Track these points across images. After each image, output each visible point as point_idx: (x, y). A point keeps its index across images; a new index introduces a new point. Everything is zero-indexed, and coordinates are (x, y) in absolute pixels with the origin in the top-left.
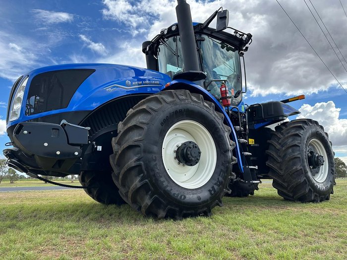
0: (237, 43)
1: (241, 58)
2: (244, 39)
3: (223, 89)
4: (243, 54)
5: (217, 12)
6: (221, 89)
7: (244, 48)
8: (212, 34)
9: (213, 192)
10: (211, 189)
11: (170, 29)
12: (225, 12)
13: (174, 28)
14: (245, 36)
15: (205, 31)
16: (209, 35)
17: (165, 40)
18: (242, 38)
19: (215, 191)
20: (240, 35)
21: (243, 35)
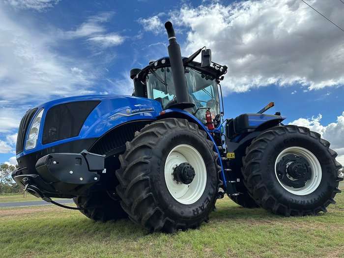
0: (215, 74)
1: (218, 85)
2: (221, 71)
3: (208, 116)
4: (219, 82)
5: (200, 50)
6: (206, 115)
7: (220, 77)
8: (196, 66)
9: (196, 213)
10: (195, 210)
11: (159, 62)
12: (208, 51)
13: (163, 62)
14: (222, 68)
15: (189, 64)
16: (192, 67)
17: (154, 69)
18: (219, 70)
19: (198, 213)
20: (218, 67)
21: (220, 67)
